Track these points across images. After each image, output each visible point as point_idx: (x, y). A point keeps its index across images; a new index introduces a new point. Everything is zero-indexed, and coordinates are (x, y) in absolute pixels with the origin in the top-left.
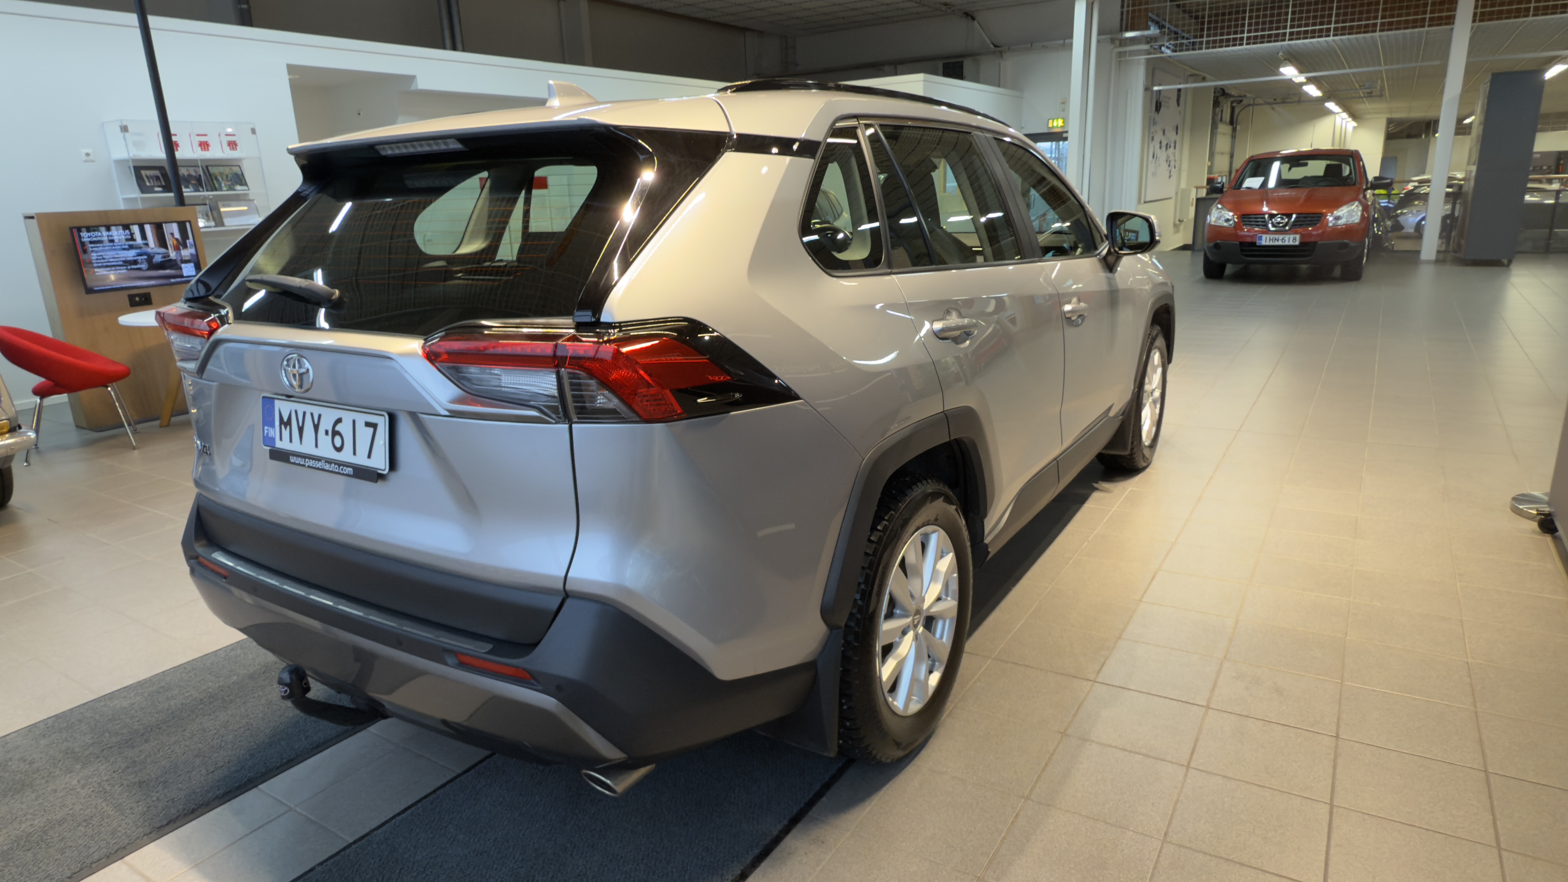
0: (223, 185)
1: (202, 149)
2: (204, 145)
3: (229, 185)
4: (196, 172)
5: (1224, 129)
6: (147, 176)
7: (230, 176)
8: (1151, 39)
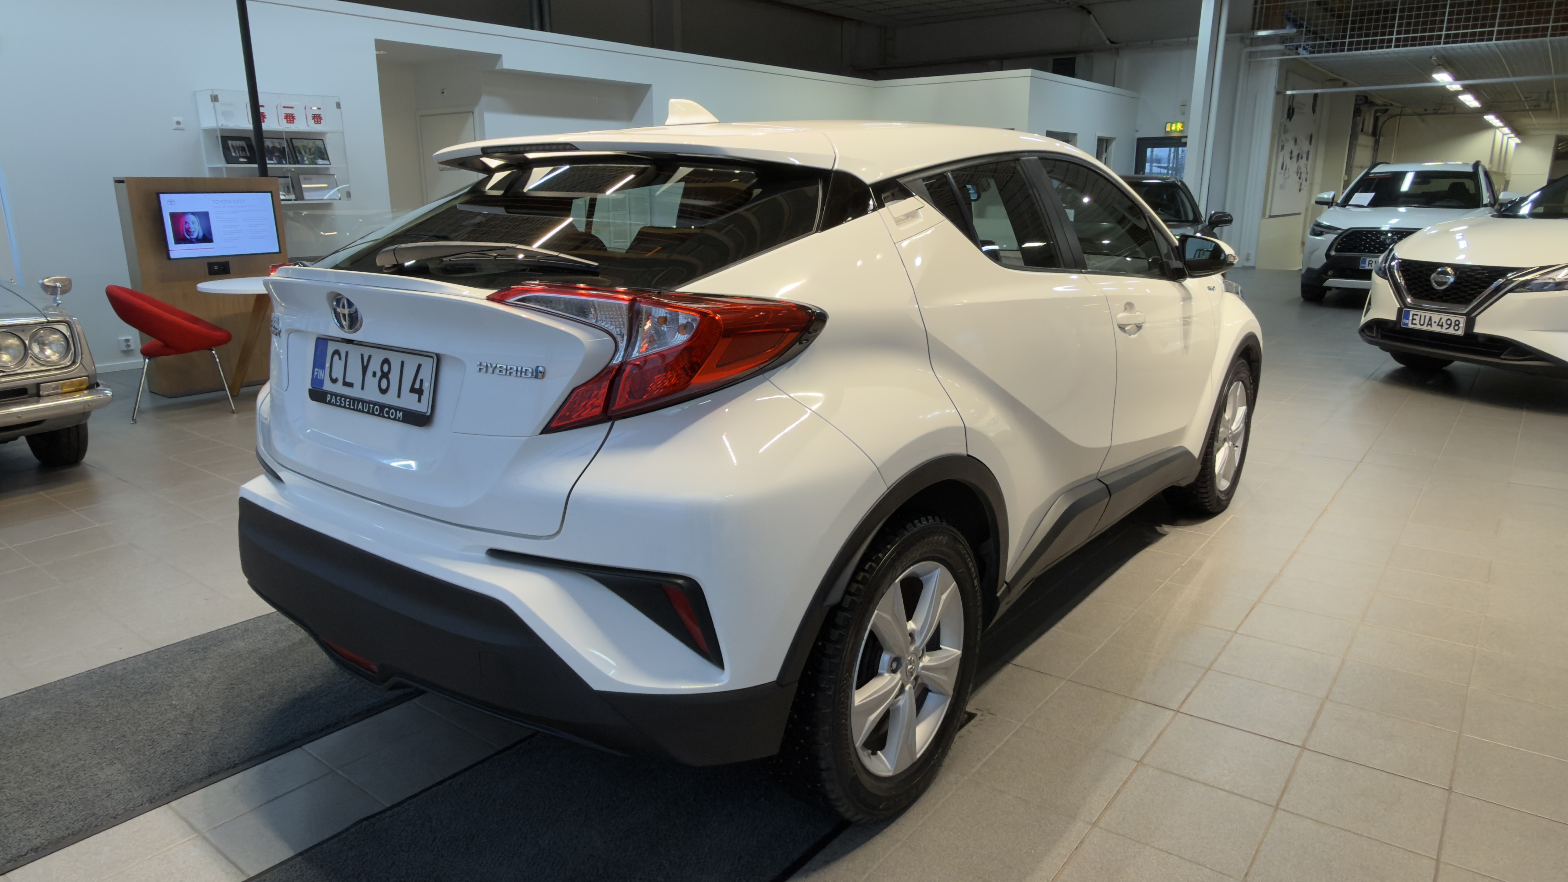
0: (305, 158)
1: (287, 121)
2: (290, 118)
3: (311, 158)
4: (280, 144)
5: (1365, 140)
6: (232, 146)
7: (313, 150)
8: (1287, 39)
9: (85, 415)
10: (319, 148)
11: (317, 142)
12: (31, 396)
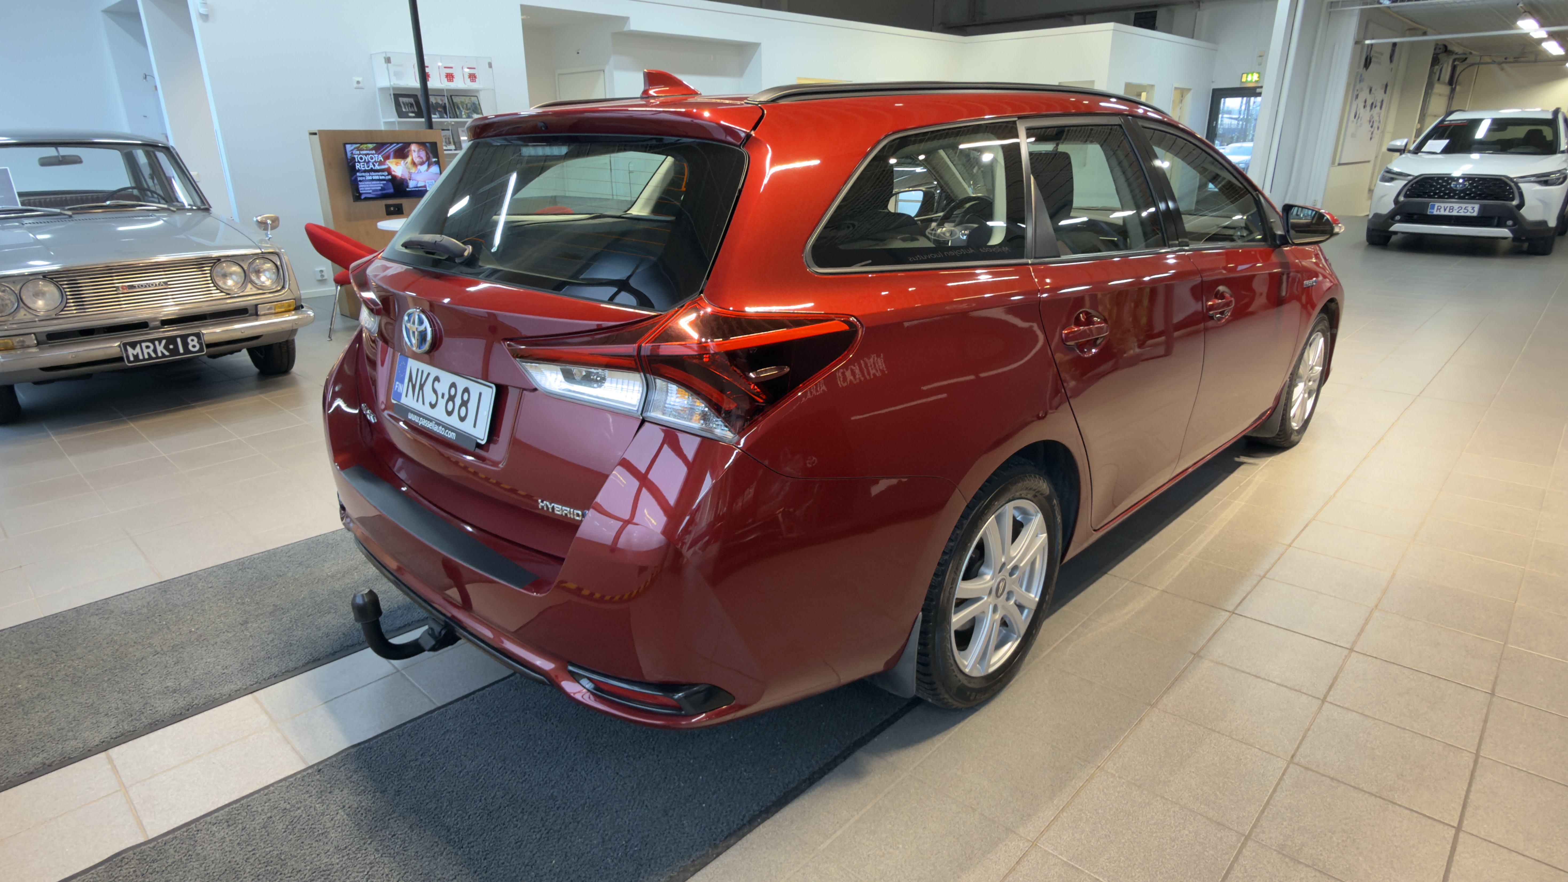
0: (463, 113)
1: (448, 80)
2: (450, 77)
4: (442, 100)
5: (1441, 89)
6: (403, 103)
7: (469, 105)
9: (293, 332)
10: (474, 104)
11: (473, 98)
12: (251, 315)
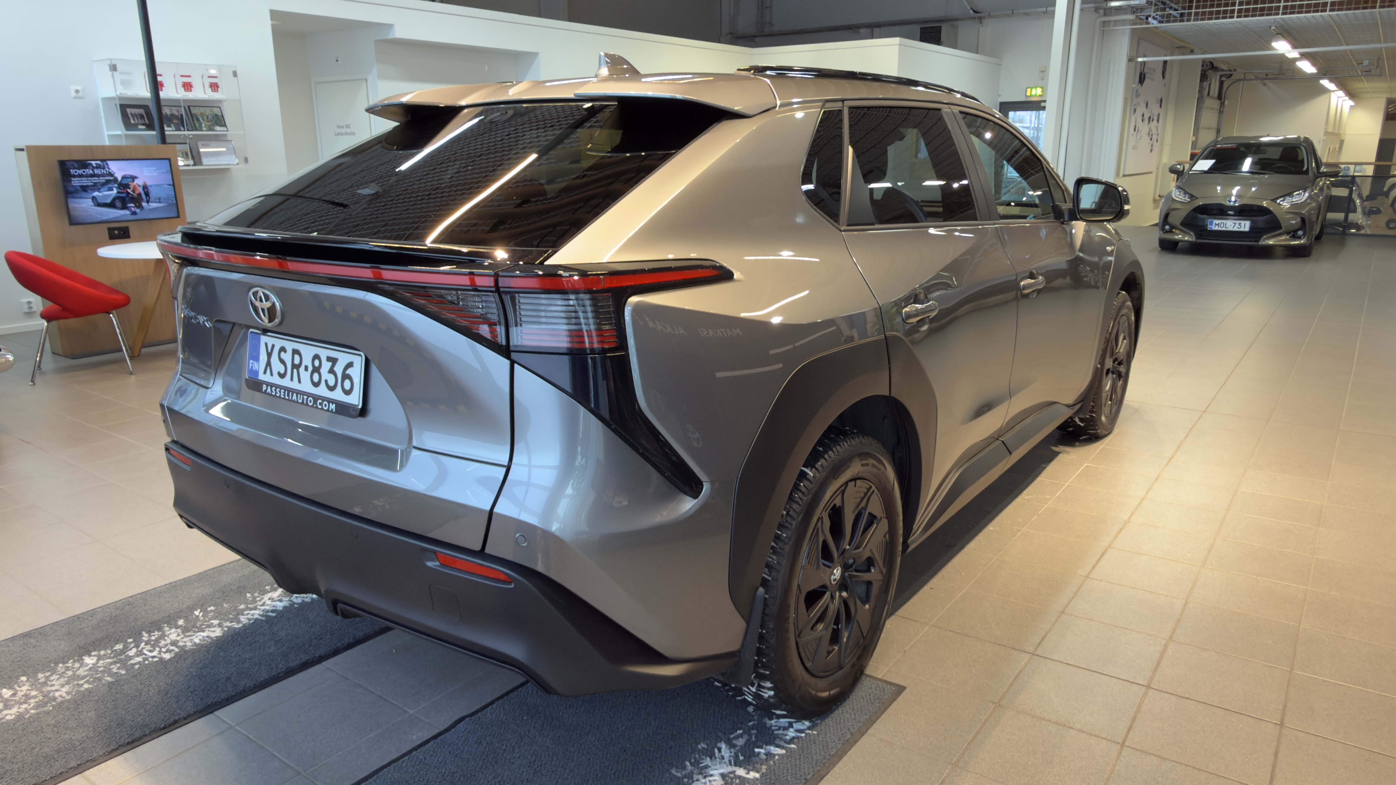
0: (203, 125)
1: (185, 89)
2: (188, 87)
3: (208, 125)
4: (178, 111)
5: (1211, 103)
6: (131, 114)
7: (210, 117)
8: (1137, 9)
10: (216, 115)
11: (215, 110)
